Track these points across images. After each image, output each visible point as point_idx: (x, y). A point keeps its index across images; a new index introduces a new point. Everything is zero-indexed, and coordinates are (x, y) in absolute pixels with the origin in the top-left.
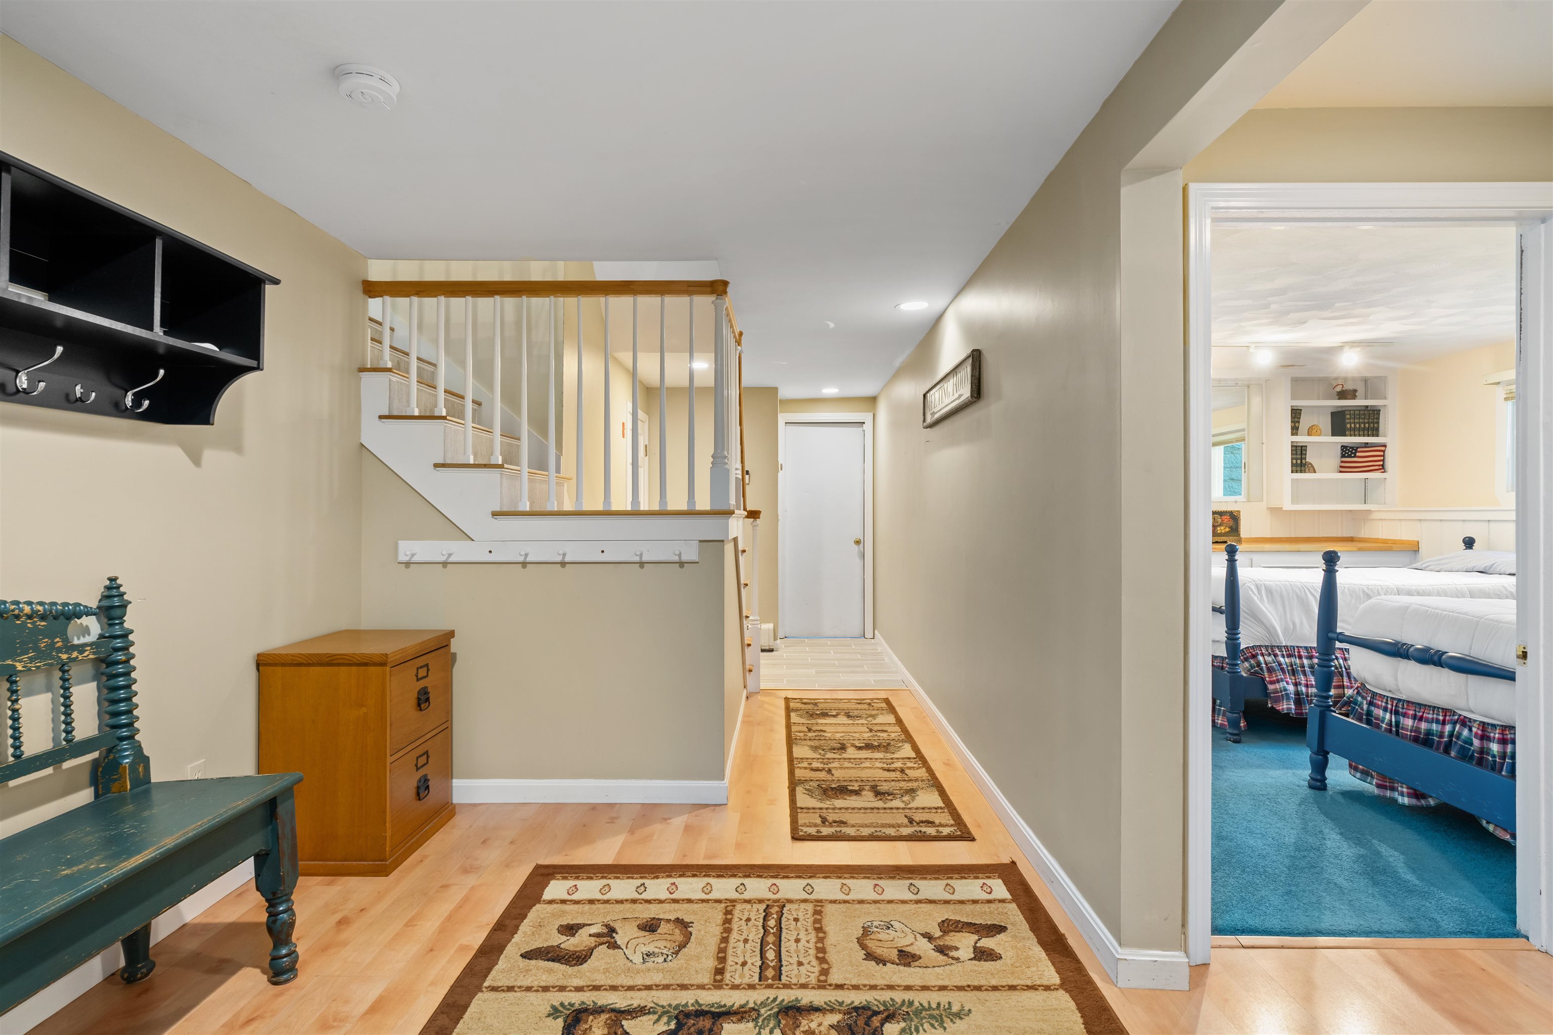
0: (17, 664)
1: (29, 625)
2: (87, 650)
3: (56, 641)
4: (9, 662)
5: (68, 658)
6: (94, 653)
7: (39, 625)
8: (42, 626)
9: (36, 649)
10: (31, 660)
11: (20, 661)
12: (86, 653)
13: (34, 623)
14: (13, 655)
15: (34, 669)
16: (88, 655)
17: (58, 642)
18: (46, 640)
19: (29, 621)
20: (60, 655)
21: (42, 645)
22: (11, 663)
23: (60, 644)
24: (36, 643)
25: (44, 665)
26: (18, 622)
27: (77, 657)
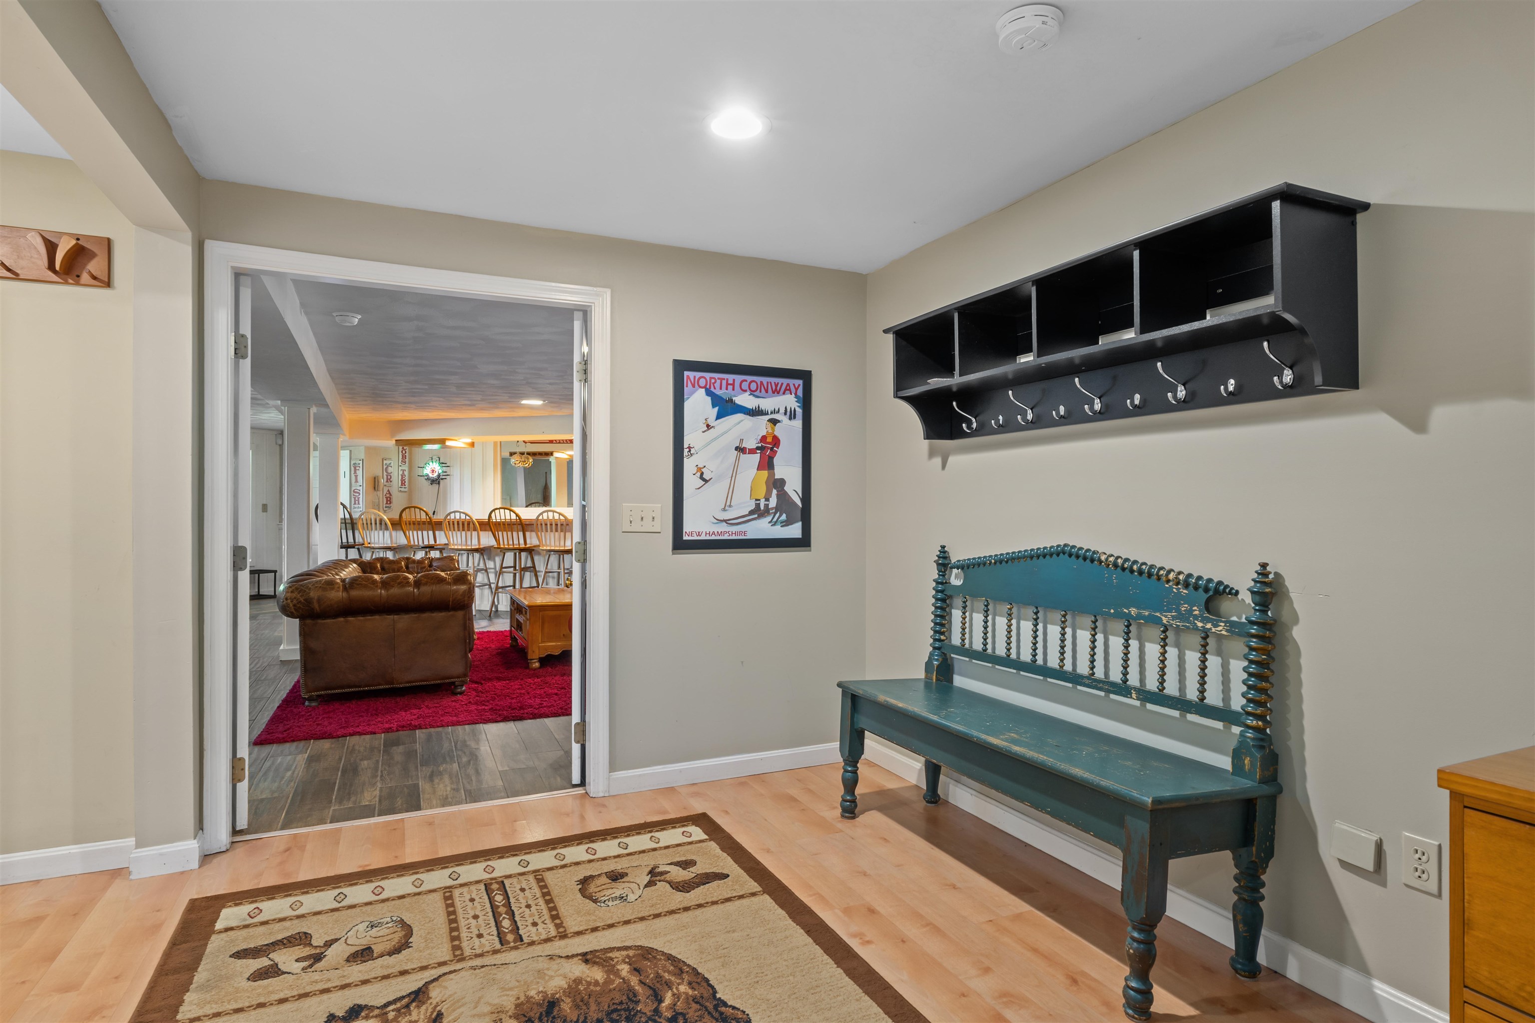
0: (1163, 618)
1: (1174, 590)
2: (1221, 626)
3: (1194, 608)
4: (1158, 614)
5: (1202, 627)
6: (1227, 631)
7: (1182, 592)
8: (1184, 593)
9: (1178, 610)
10: (1174, 618)
11: (1166, 616)
12: (1220, 628)
13: (1178, 589)
14: (1161, 611)
15: (1174, 626)
16: (1221, 631)
17: (1196, 610)
18: (1186, 606)
19: (1174, 587)
20: (1196, 622)
21: (1183, 609)
22: (1159, 615)
23: (1197, 613)
24: (1179, 605)
25: (1183, 626)
26: (1167, 586)
27: (1211, 629)
